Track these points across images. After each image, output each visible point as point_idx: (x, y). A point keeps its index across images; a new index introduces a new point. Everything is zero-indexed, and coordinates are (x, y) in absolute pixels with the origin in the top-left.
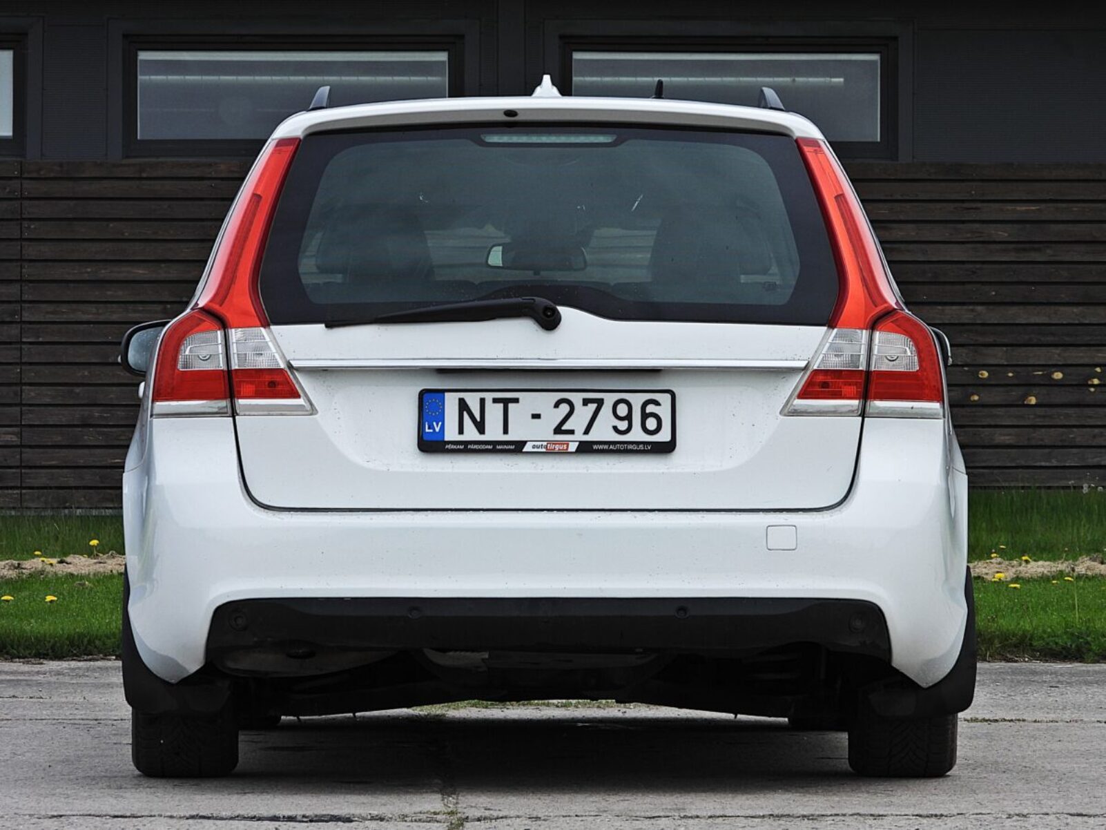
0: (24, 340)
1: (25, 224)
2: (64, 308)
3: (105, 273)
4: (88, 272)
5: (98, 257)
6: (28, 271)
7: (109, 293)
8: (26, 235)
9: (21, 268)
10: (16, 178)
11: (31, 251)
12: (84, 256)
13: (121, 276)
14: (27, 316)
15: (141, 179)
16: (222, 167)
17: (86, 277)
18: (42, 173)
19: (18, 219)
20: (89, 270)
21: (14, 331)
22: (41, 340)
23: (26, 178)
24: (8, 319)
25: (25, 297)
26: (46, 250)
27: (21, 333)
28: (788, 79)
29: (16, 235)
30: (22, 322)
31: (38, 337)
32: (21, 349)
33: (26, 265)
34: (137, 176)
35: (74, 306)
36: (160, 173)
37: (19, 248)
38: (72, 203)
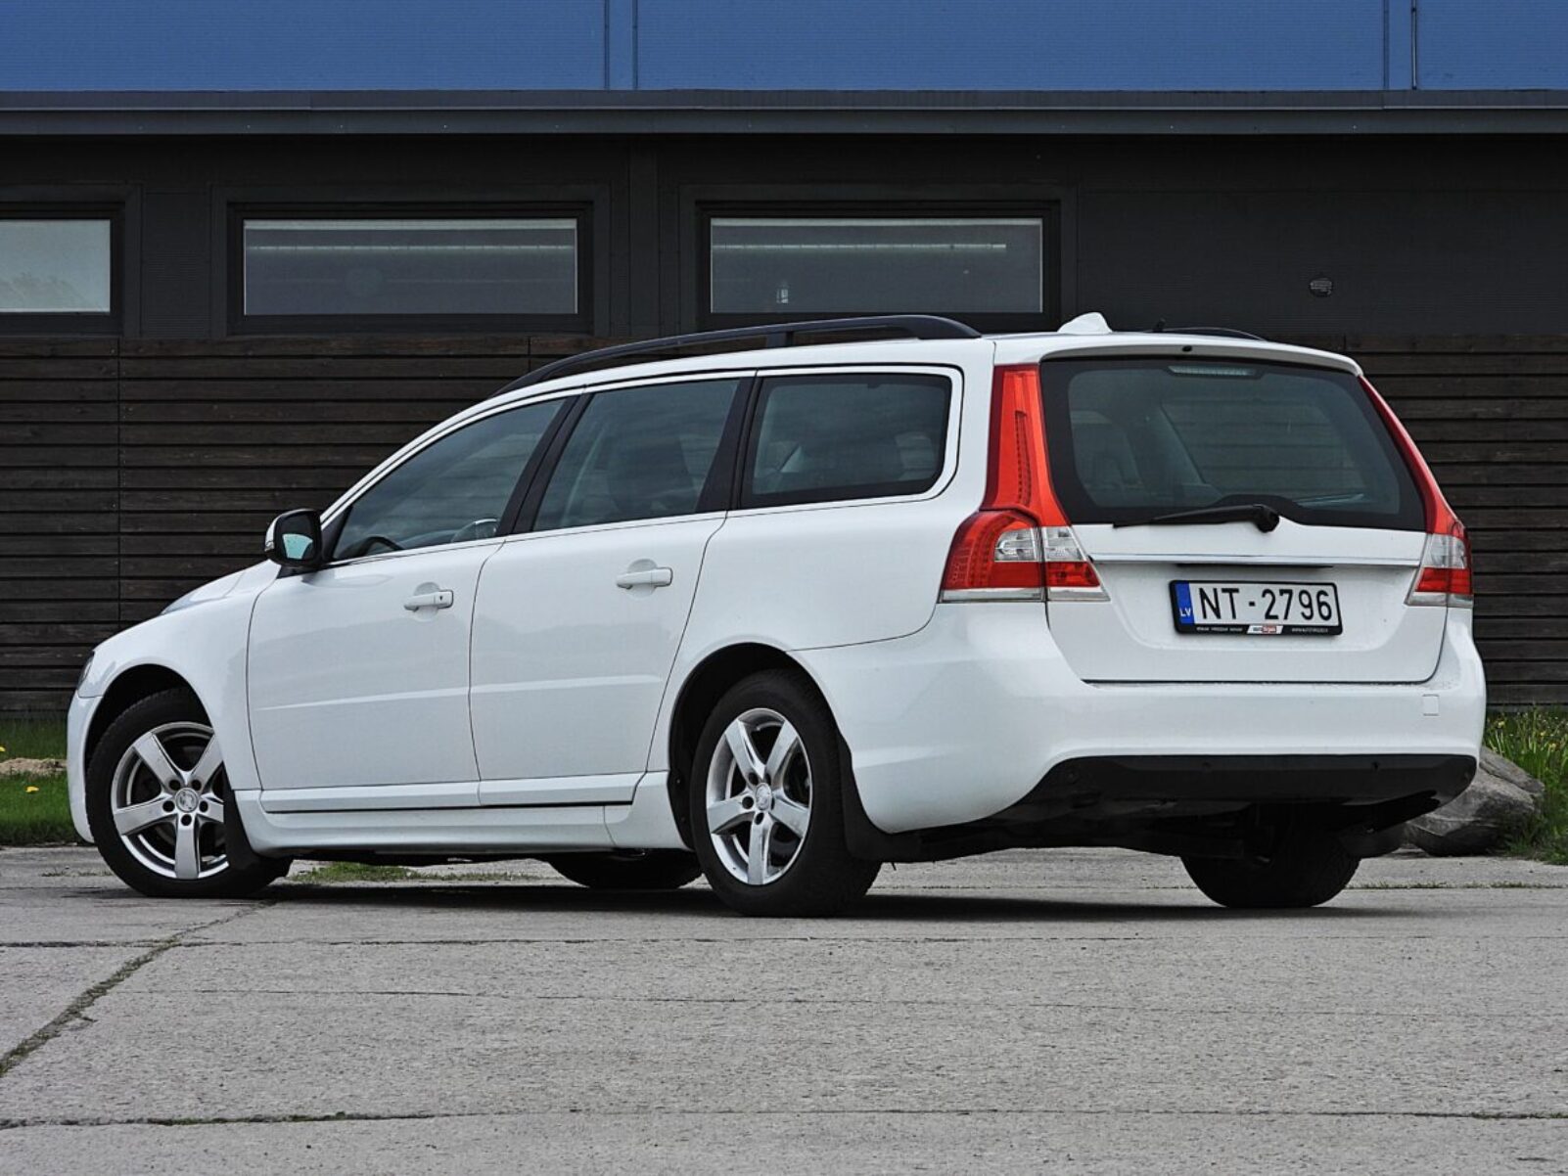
0: (123, 530)
1: (123, 406)
2: (165, 496)
3: (209, 458)
4: (191, 457)
5: (202, 442)
6: (125, 456)
7: (214, 480)
8: (124, 418)
9: (120, 452)
10: (113, 357)
11: (130, 435)
12: (187, 440)
13: (224, 462)
14: (125, 505)
15: (246, 357)
16: (334, 344)
17: (188, 463)
18: (141, 350)
19: (114, 401)
20: (192, 455)
21: (111, 521)
22: (140, 530)
23: (122, 358)
24: (105, 508)
25: (124, 484)
26: (146, 434)
27: (119, 523)
28: (945, 246)
29: (114, 418)
30: (119, 511)
31: (137, 527)
32: (119, 539)
33: (124, 450)
34: (243, 354)
35: (176, 494)
36: (265, 351)
37: (116, 432)
38: (174, 383)
